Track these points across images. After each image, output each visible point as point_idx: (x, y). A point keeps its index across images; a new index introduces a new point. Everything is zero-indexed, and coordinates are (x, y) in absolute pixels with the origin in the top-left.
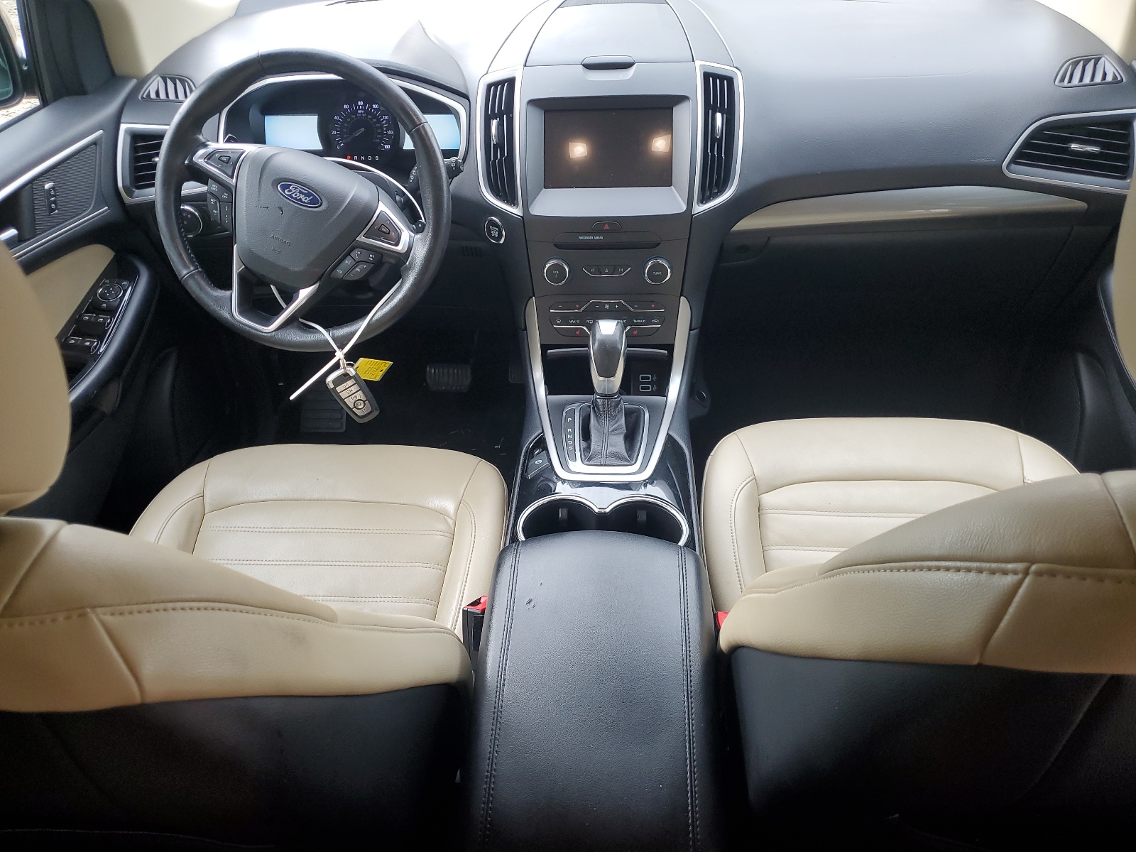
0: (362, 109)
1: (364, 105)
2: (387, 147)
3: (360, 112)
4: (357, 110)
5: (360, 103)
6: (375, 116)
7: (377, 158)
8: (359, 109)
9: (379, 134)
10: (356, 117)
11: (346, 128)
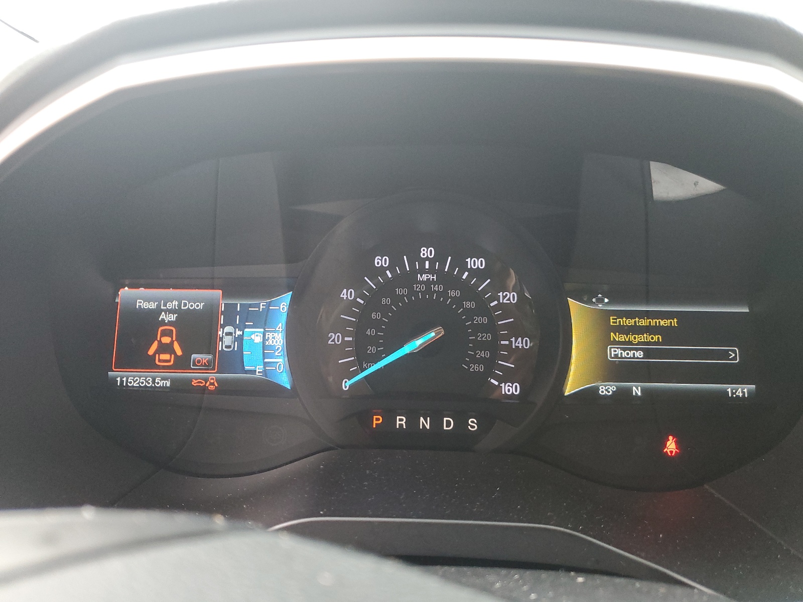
0: (431, 271)
1: (440, 257)
2: (511, 389)
3: (425, 277)
4: (414, 272)
5: (426, 252)
6: (469, 292)
7: (473, 424)
8: (423, 271)
9: (482, 346)
10: (412, 292)
11: (377, 324)
